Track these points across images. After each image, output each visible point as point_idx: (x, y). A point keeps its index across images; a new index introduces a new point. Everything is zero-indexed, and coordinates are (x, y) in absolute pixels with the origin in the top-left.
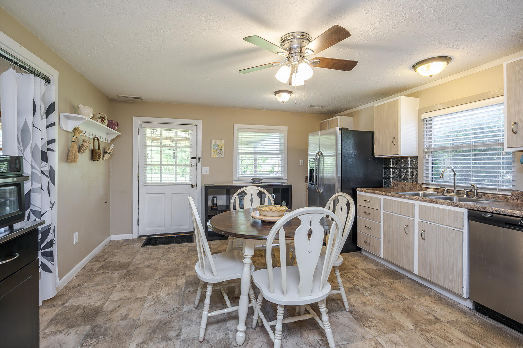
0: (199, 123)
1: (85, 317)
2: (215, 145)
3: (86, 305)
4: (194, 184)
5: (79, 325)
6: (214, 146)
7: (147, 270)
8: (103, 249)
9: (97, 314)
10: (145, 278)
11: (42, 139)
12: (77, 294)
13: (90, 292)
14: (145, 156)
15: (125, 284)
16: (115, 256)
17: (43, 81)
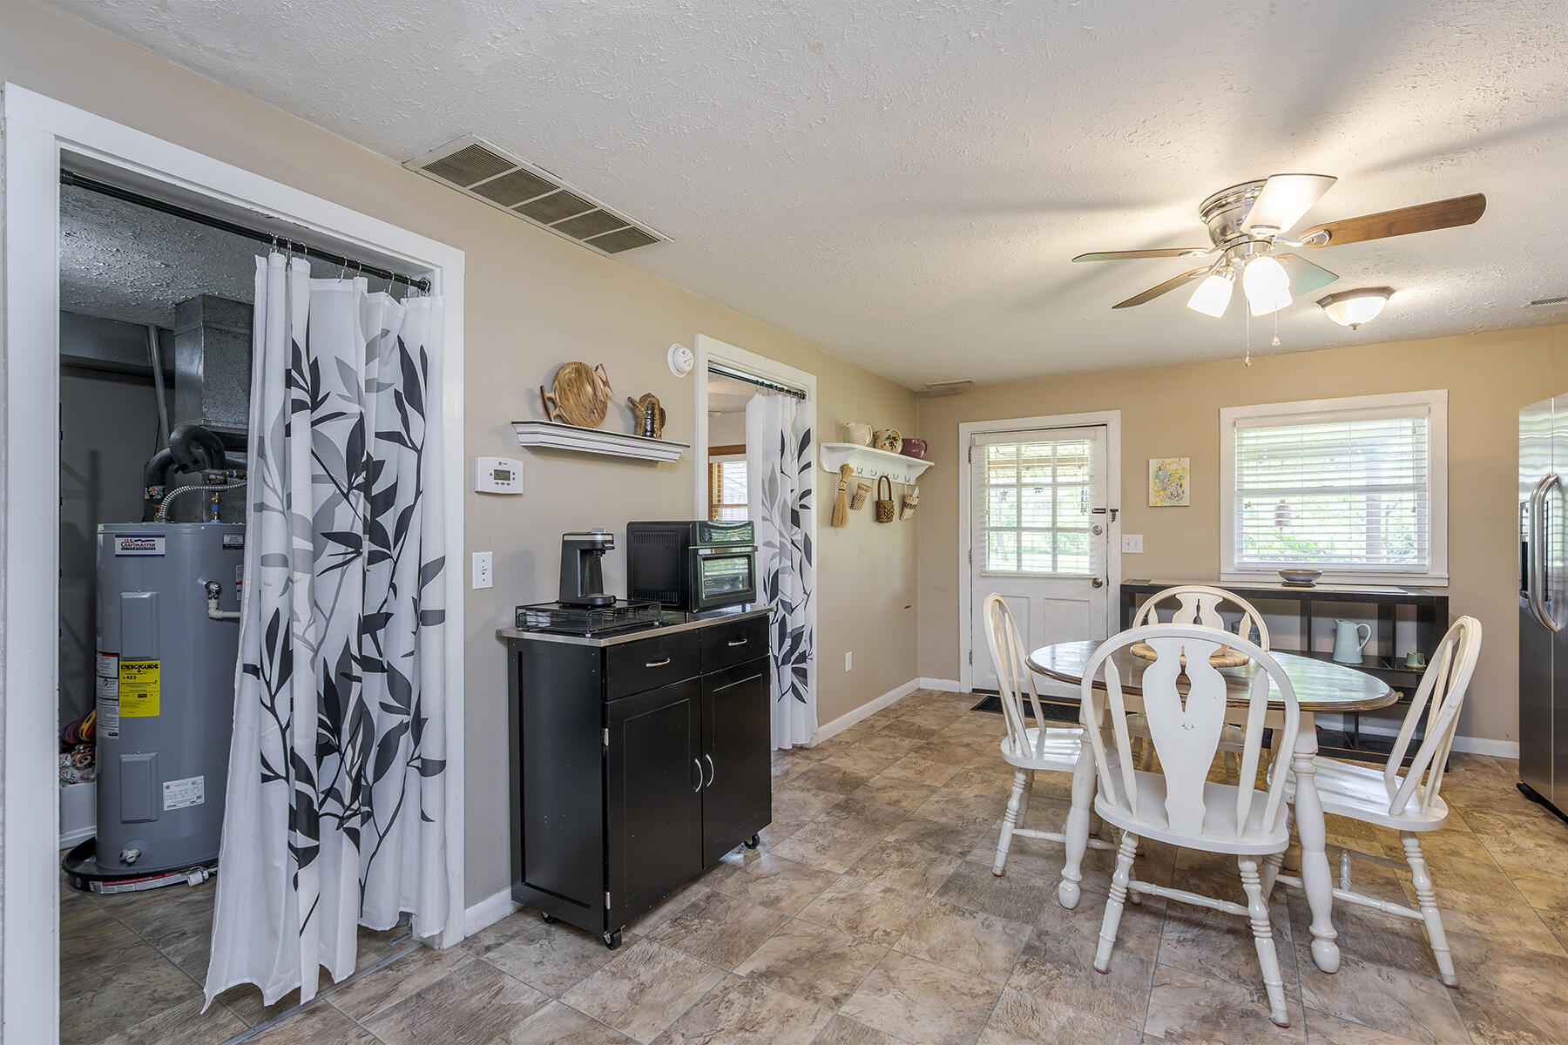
0: (1114, 418)
1: (842, 784)
2: (1160, 473)
3: (847, 770)
4: (1102, 579)
5: (832, 791)
6: (1157, 476)
7: (962, 751)
8: (901, 700)
9: (858, 786)
10: (950, 760)
11: (792, 491)
12: (842, 754)
13: (860, 756)
14: (981, 510)
15: (914, 760)
16: (916, 714)
17: (795, 400)
